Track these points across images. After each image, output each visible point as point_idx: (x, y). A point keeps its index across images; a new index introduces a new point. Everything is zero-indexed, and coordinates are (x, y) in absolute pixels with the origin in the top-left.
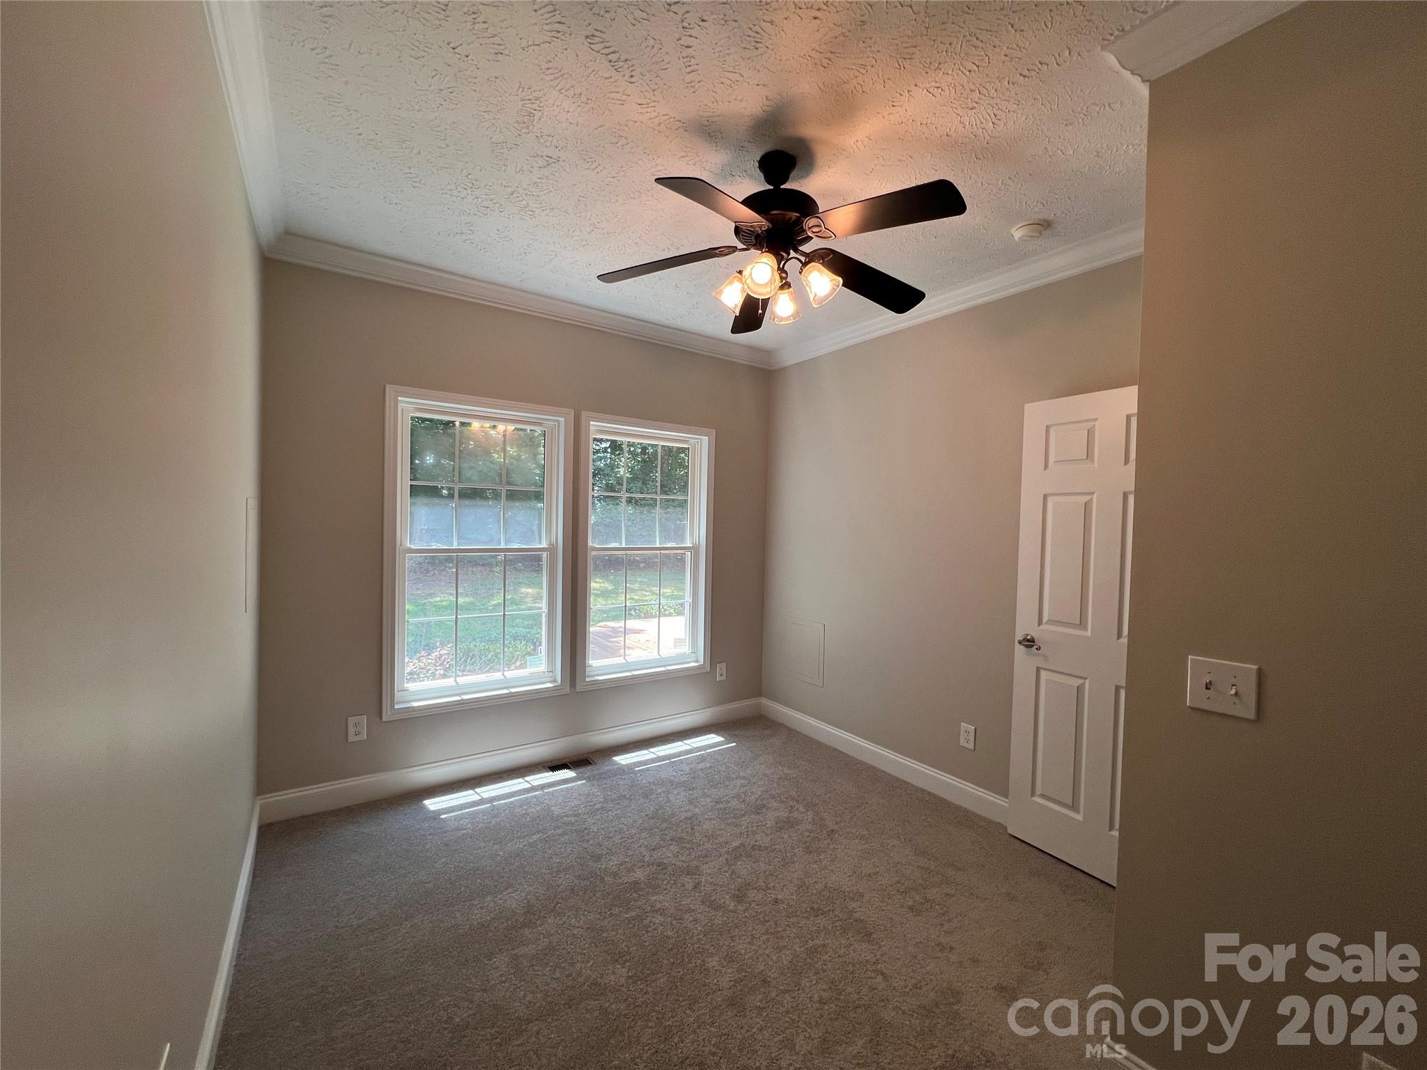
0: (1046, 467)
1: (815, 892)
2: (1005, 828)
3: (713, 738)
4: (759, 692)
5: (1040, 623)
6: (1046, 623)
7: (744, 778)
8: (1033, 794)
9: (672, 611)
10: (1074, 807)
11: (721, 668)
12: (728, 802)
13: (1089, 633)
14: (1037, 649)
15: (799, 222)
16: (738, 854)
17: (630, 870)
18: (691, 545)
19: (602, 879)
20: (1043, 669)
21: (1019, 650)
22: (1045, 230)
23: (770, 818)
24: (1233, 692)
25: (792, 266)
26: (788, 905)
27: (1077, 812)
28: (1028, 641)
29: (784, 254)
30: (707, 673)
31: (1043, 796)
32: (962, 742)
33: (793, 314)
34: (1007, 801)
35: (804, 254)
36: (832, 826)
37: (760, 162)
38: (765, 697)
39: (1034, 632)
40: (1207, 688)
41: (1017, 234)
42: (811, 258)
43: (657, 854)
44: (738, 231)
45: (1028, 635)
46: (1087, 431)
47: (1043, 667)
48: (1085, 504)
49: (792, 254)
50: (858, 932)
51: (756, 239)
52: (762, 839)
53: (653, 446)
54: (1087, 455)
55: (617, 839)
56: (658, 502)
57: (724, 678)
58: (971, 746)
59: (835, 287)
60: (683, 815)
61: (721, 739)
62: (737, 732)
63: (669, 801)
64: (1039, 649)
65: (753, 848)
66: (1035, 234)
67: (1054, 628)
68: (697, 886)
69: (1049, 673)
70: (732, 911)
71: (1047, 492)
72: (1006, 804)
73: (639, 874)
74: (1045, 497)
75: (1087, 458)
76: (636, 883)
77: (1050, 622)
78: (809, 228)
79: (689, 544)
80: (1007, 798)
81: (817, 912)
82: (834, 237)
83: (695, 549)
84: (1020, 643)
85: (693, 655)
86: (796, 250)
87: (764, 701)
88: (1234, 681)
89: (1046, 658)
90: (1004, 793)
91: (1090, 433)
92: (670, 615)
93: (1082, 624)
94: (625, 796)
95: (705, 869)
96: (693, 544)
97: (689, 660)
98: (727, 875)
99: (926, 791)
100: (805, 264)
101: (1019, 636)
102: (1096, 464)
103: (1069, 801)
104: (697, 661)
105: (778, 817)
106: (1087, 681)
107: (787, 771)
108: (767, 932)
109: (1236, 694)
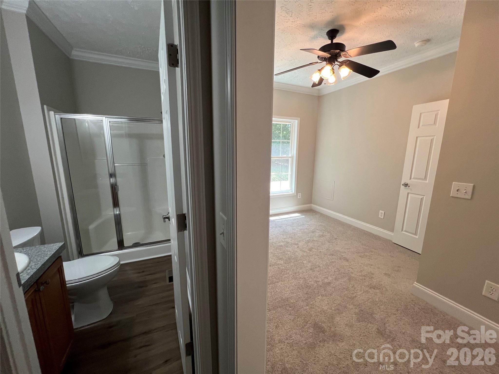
0: (418, 127)
1: (331, 251)
2: (392, 241)
3: (297, 215)
4: (311, 203)
5: (410, 178)
6: (413, 179)
7: (308, 225)
8: (402, 231)
9: (277, 179)
10: (416, 234)
11: (300, 194)
12: (304, 230)
13: (427, 181)
14: (408, 187)
15: (339, 53)
16: (308, 241)
17: (280, 242)
18: (291, 156)
19: (272, 244)
20: (410, 193)
21: (402, 187)
22: (428, 42)
23: (317, 234)
24: (465, 191)
25: (336, 67)
26: (324, 253)
27: (417, 236)
28: (406, 184)
29: (333, 63)
30: (295, 196)
31: (406, 231)
32: (380, 216)
33: (335, 82)
34: (393, 233)
35: (339, 62)
36: (336, 237)
37: (327, 33)
38: (313, 204)
39: (408, 182)
40: (457, 191)
41: (417, 45)
42: (342, 64)
43: (286, 240)
44: (318, 57)
45: (406, 183)
46: (435, 115)
47: (410, 192)
48: (431, 140)
49: (336, 63)
50: (345, 260)
51: (324, 59)
52: (315, 239)
53: (279, 124)
54: (434, 123)
55: (274, 236)
56: (281, 143)
57: (300, 197)
58: (382, 217)
59: (350, 73)
60: (292, 232)
61: (300, 215)
62: (304, 214)
63: (287, 229)
64: (409, 187)
65: (313, 240)
66: (424, 45)
67: (416, 180)
68: (298, 247)
69: (411, 194)
70: (308, 253)
71: (417, 136)
72: (393, 235)
73: (282, 244)
74: (417, 138)
75: (434, 124)
76: (282, 245)
77: (414, 178)
78: (343, 55)
79: (290, 156)
80: (393, 232)
81: (333, 255)
82: (350, 57)
83: (292, 157)
84: (403, 185)
85: (291, 190)
86: (337, 61)
87: (312, 205)
88: (466, 189)
89: (411, 190)
90: (392, 231)
91: (436, 116)
92: (277, 181)
93: (425, 178)
94: (274, 227)
95: (300, 244)
96: (291, 155)
97: (289, 192)
98: (306, 246)
99: (366, 231)
100: (340, 66)
101: (403, 183)
102: (437, 126)
103: (414, 233)
104: (292, 192)
105: (319, 234)
106: (425, 197)
107: (321, 223)
108: (319, 258)
109: (466, 192)
